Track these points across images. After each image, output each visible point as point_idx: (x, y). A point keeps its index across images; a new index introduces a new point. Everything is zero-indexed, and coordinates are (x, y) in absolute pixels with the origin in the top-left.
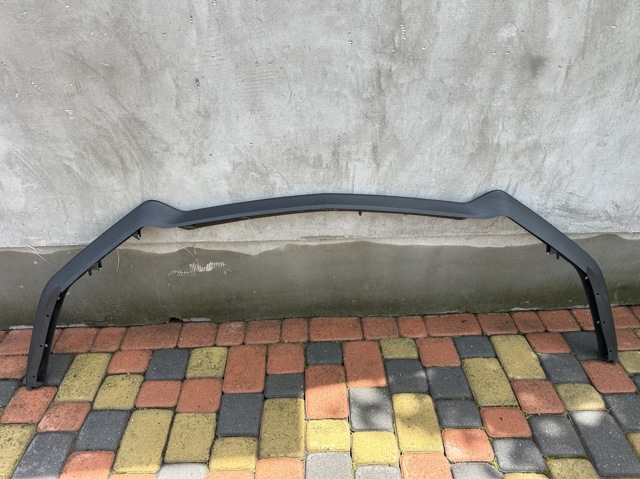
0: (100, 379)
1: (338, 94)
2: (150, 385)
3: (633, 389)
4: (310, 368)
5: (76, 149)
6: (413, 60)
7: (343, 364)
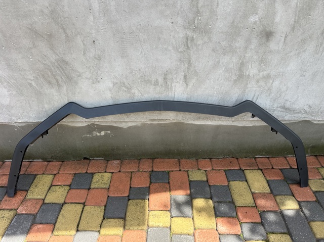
0: (48, 188)
1: (166, 49)
2: (73, 191)
3: (314, 199)
4: (152, 184)
5: (34, 75)
6: (205, 32)
7: (169, 183)
